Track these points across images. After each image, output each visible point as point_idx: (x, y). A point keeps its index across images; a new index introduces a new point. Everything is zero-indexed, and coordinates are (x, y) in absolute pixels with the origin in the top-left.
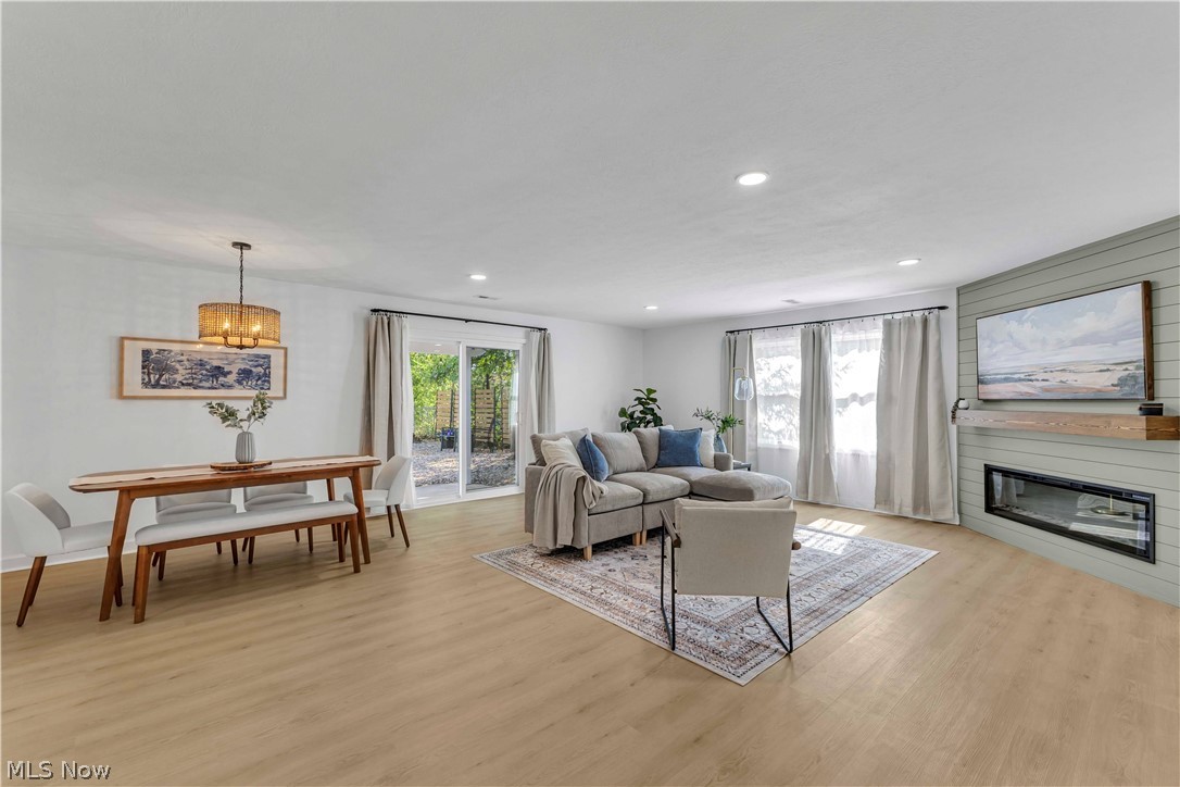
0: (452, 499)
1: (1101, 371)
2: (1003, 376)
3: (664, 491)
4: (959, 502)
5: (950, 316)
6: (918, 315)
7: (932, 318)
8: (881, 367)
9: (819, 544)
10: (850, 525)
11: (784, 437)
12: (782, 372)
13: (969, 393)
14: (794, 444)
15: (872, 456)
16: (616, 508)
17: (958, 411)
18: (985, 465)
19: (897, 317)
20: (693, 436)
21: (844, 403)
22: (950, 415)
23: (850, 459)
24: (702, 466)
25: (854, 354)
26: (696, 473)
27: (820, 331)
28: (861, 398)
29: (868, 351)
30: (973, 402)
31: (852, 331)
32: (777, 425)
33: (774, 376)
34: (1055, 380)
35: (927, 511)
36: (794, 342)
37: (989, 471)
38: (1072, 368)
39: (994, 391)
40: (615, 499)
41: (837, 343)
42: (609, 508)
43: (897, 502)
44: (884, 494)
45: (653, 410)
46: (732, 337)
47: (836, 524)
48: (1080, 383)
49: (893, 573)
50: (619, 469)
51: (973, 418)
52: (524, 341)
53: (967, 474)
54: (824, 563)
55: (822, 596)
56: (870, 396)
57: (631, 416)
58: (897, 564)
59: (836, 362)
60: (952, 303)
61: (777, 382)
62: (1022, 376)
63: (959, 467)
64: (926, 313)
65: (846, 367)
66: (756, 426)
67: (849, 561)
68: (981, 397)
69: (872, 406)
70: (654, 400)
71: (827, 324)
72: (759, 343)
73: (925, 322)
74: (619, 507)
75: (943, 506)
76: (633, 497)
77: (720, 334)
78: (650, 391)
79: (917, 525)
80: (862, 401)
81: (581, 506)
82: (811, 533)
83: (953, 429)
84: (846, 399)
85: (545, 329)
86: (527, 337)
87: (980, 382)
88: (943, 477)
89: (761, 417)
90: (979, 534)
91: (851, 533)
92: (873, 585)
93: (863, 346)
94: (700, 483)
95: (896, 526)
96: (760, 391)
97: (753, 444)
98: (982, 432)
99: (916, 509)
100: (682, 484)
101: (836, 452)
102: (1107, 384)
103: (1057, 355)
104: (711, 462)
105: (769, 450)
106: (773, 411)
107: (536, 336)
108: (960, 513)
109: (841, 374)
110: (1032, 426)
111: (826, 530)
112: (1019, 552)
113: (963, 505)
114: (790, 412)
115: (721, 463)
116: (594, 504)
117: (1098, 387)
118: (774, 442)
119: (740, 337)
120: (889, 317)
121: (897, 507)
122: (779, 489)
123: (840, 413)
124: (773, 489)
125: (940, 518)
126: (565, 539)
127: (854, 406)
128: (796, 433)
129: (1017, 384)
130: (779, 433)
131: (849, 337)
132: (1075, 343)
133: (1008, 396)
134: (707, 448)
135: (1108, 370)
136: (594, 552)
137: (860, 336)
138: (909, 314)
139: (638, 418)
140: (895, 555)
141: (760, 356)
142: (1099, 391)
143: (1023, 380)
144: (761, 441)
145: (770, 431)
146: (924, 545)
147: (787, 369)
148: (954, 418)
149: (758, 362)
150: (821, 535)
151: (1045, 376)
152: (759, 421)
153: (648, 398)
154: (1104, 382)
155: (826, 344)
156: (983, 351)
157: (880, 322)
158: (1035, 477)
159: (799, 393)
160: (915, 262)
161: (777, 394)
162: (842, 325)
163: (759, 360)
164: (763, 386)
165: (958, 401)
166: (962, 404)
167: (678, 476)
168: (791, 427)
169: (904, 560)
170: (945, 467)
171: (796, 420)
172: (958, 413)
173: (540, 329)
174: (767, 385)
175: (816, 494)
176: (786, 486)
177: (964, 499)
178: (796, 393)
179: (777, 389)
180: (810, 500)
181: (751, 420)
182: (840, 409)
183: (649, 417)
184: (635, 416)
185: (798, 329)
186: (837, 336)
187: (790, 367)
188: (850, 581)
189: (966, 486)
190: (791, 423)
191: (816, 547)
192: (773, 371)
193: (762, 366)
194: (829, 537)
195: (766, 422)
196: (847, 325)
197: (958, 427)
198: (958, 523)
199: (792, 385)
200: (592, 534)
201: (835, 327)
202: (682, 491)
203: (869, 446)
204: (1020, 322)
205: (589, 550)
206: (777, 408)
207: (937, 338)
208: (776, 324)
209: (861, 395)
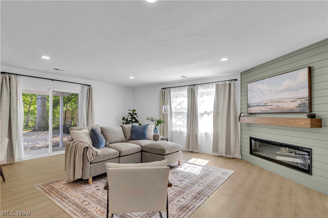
0: (46, 155)
1: (292, 102)
2: (256, 104)
3: (129, 151)
4: (241, 150)
5: (238, 83)
6: (227, 82)
7: (232, 83)
8: (215, 101)
9: (191, 170)
10: (204, 160)
11: (181, 127)
12: (181, 104)
13: (245, 111)
14: (185, 130)
15: (212, 134)
16: (105, 160)
17: (241, 117)
18: (250, 137)
19: (220, 83)
20: (145, 127)
21: (202, 115)
22: (238, 119)
23: (204, 135)
24: (148, 139)
25: (205, 97)
26: (144, 143)
27: (194, 88)
28: (208, 113)
29: (210, 96)
30: (246, 114)
31: (205, 88)
32: (179, 123)
33: (178, 105)
34: (275, 105)
35: (230, 154)
36: (185, 92)
37: (251, 139)
38: (281, 101)
39: (253, 110)
40: (104, 156)
41: (200, 93)
42: (102, 160)
43: (220, 151)
44: (216, 148)
45: (135, 117)
46: (163, 90)
47: (199, 160)
48: (283, 107)
49: (218, 183)
50: (112, 142)
51: (246, 120)
52: (81, 90)
53: (244, 140)
54: (192, 179)
55: (189, 198)
56: (211, 112)
57: (127, 120)
58: (220, 178)
59: (200, 100)
60: (239, 78)
61: (179, 107)
62: (263, 104)
63: (241, 138)
64: (230, 81)
65: (203, 102)
66: (172, 123)
67: (202, 178)
68: (249, 112)
69: (212, 116)
70: (136, 114)
71: (196, 85)
72: (173, 93)
73: (230, 85)
74: (107, 159)
75: (235, 152)
76: (114, 154)
77: (160, 89)
78: (134, 111)
79: (227, 160)
80: (208, 114)
81: (86, 160)
82: (189, 165)
83: (239, 124)
84: (203, 114)
85: (90, 86)
86: (82, 88)
87: (248, 107)
88: (236, 142)
89: (174, 120)
90: (248, 162)
91: (203, 164)
92: (210, 190)
93: (209, 94)
94: (145, 147)
95: (220, 160)
96: (173, 110)
97: (171, 130)
98: (249, 125)
99: (226, 153)
100: (138, 147)
101: (199, 133)
102: (294, 106)
103: (276, 96)
104: (152, 137)
105: (176, 132)
106: (178, 118)
107: (86, 88)
108: (241, 154)
109: (201, 104)
110: (267, 123)
111: (195, 163)
112: (262, 170)
113: (243, 152)
114: (183, 118)
115: (155, 138)
116: (93, 159)
117: (291, 108)
118: (178, 129)
119: (166, 90)
120: (218, 83)
121: (220, 153)
122: (176, 148)
123: (201, 118)
124: (174, 148)
125: (235, 156)
126: (78, 176)
127: (206, 116)
128: (185, 126)
129: (261, 107)
130: (180, 126)
131: (204, 90)
132: (282, 91)
133: (258, 112)
134: (151, 132)
135: (295, 101)
136: (93, 181)
137: (208, 90)
138: (224, 82)
139: (130, 120)
140: (219, 173)
141: (173, 97)
142: (291, 109)
143: (264, 106)
144: (174, 129)
145: (177, 125)
146: (229, 168)
147: (183, 102)
148: (239, 120)
149: (173, 100)
150: (192, 165)
151: (271, 104)
152: (173, 121)
153: (133, 113)
154: (293, 106)
155: (196, 93)
156: (250, 95)
157: (214, 85)
158: (267, 142)
159: (187, 111)
160: (227, 59)
161: (179, 112)
162: (202, 86)
163: (173, 99)
164: (174, 108)
165: (241, 114)
166: (242, 115)
167: (137, 144)
168: (184, 124)
169: (222, 176)
170: (236, 138)
171: (186, 121)
172: (241, 118)
173: (88, 85)
174: (176, 108)
175: (192, 148)
176: (179, 147)
177: (242, 150)
178: (186, 111)
179: (179, 110)
180: (190, 150)
181: (170, 121)
182: (201, 117)
183: (134, 120)
184: (128, 120)
185: (186, 88)
186: (200, 90)
187: (184, 102)
188: (201, 188)
189: (243, 145)
190: (184, 122)
191: (190, 172)
192: (178, 103)
193: (174, 101)
194: (195, 166)
195: (175, 122)
196: (203, 86)
197: (241, 123)
198: (240, 158)
199: (184, 108)
200: (92, 173)
201: (199, 87)
202: (138, 150)
203: (210, 130)
204: (263, 84)
205: (91, 180)
206: (179, 117)
207: (234, 91)
208: (179, 86)
209: (208, 112)
